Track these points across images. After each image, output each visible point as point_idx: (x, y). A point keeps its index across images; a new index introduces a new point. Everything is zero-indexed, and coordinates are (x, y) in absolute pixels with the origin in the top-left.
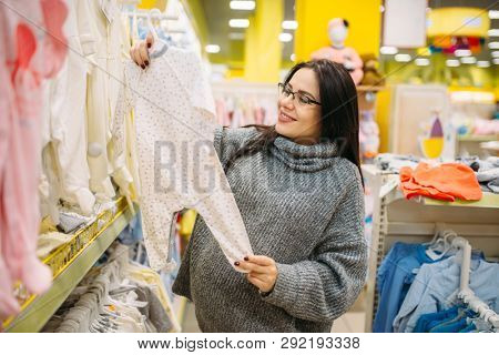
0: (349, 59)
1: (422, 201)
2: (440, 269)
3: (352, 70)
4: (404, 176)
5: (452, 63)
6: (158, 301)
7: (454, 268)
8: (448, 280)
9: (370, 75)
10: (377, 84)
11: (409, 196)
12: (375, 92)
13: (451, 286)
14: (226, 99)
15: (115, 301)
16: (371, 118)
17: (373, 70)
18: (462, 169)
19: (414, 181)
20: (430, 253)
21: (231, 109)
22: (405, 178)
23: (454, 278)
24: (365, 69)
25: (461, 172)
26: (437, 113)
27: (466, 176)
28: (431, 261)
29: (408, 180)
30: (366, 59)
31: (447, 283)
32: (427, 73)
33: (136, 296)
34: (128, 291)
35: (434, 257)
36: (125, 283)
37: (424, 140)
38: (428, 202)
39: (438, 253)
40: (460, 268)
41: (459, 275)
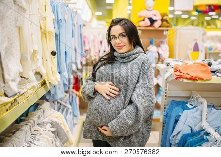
1: (183, 80)
2: (193, 113)
3: (156, 21)
5: (207, 18)
6: (61, 128)
7: (199, 112)
8: (196, 118)
9: (165, 23)
10: (168, 27)
11: (177, 78)
12: (168, 30)
13: (198, 121)
14: (99, 35)
15: (40, 128)
16: (165, 43)
17: (166, 20)
18: (203, 65)
19: (180, 71)
20: (188, 105)
21: (101, 40)
22: (176, 70)
23: (199, 117)
24: (162, 20)
25: (203, 67)
26: (196, 40)
27: (205, 68)
28: (189, 109)
30: (163, 15)
31: (196, 119)
32: (196, 23)
33: (51, 125)
34: (47, 123)
35: (190, 107)
36: (46, 120)
37: (190, 52)
38: (185, 81)
39: (192, 105)
40: (202, 112)
41: (202, 115)
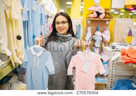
0: (101, 10)
1: (132, 65)
3: (101, 14)
4: (123, 53)
5: (131, 14)
9: (107, 15)
10: (109, 18)
12: (109, 21)
19: (127, 55)
22: (123, 54)
24: (106, 13)
26: (130, 28)
29: (125, 55)
30: (106, 10)
32: (123, 17)
37: (125, 37)
